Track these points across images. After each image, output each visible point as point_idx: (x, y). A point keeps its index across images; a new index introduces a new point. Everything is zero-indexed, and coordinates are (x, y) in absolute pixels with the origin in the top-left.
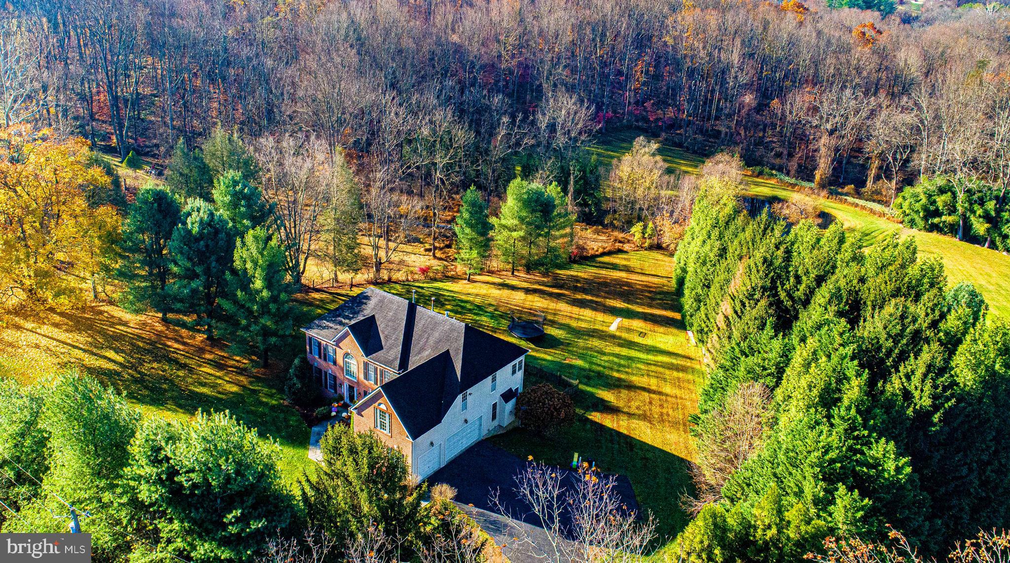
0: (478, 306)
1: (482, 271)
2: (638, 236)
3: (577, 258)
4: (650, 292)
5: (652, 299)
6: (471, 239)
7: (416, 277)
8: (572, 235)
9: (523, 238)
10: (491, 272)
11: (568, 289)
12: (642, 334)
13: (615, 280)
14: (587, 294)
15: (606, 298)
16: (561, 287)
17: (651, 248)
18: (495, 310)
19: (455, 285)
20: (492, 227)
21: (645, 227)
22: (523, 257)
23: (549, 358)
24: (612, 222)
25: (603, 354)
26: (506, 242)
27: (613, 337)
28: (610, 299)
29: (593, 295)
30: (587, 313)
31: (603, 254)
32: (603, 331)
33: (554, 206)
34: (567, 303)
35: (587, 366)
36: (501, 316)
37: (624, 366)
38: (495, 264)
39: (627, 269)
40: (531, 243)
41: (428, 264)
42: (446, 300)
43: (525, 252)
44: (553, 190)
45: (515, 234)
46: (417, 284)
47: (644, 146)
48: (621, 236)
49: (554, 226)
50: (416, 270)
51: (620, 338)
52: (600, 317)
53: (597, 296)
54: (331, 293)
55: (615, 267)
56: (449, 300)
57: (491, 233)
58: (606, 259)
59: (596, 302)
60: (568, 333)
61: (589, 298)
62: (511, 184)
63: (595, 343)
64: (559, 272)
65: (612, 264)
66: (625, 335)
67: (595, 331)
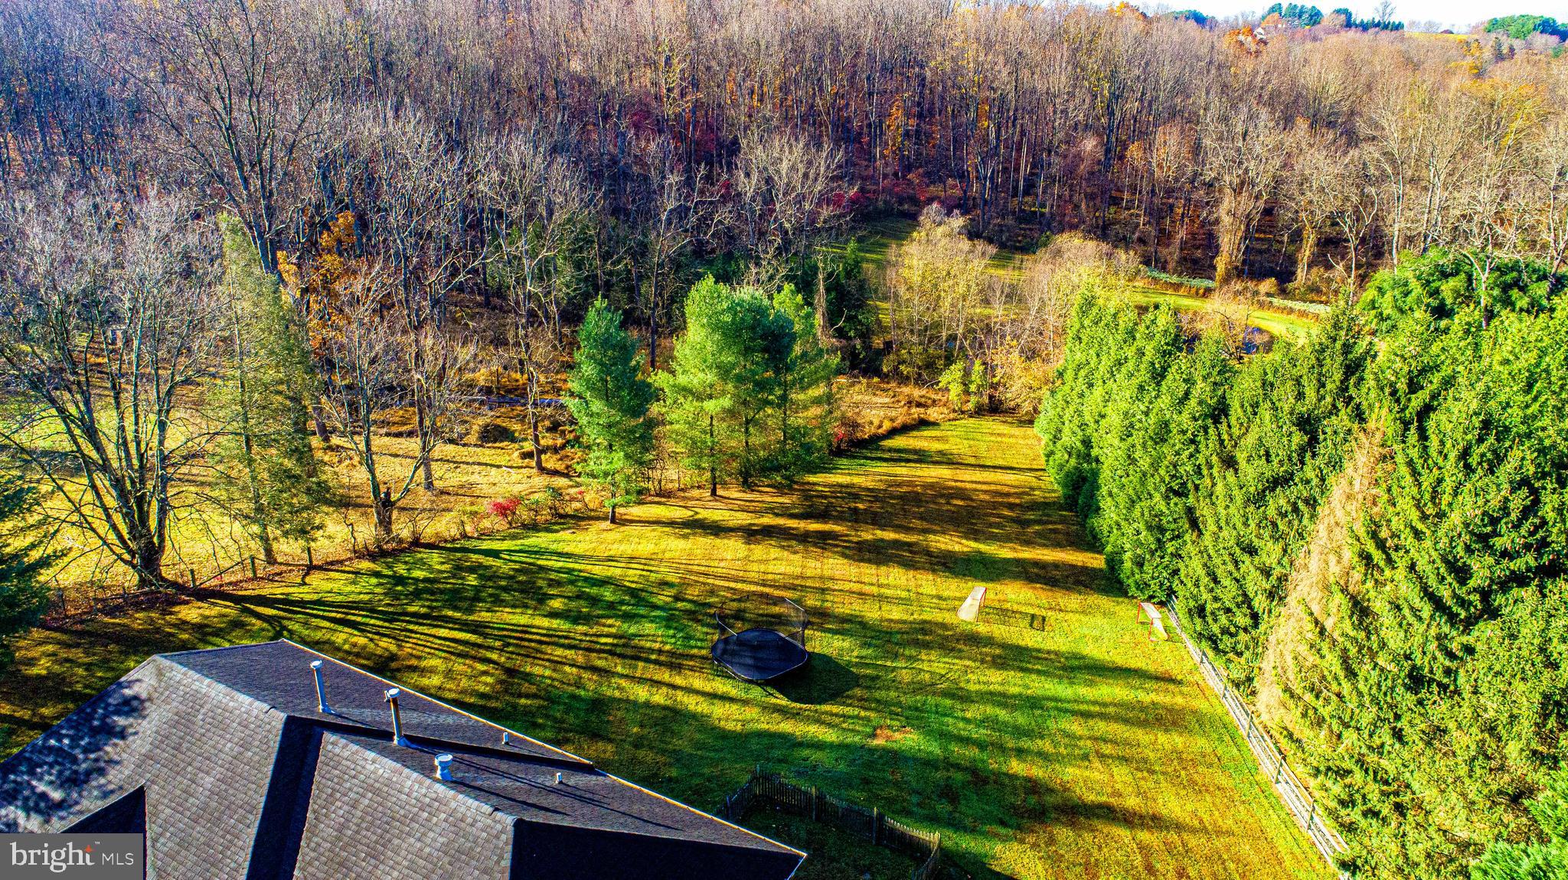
0: (633, 593)
1: (641, 496)
2: (955, 390)
3: (843, 446)
4: (1011, 507)
5: (1024, 523)
6: (610, 426)
7: (486, 524)
8: (829, 399)
9: (731, 413)
10: (664, 495)
11: (839, 519)
12: (1037, 622)
13: (932, 486)
14: (882, 527)
15: (925, 531)
16: (823, 516)
17: (979, 412)
18: (677, 598)
19: (580, 536)
20: (657, 395)
21: (967, 373)
22: (734, 457)
23: (830, 736)
24: (896, 368)
25: (965, 698)
26: (691, 425)
27: (973, 639)
28: (935, 532)
29: (898, 528)
30: (895, 577)
31: (893, 432)
32: (944, 626)
33: (793, 337)
34: (844, 556)
35: (934, 748)
36: (692, 615)
37: (1028, 734)
38: (672, 474)
39: (947, 460)
40: (748, 422)
41: (516, 489)
42: (553, 583)
43: (736, 443)
44: (785, 302)
45: (710, 406)
46: (486, 545)
47: (940, 224)
48: (917, 393)
49: (794, 382)
50: (484, 506)
51: (990, 641)
52: (928, 583)
53: (908, 530)
54: (237, 600)
55: (921, 457)
56: (559, 583)
57: (655, 409)
58: (899, 442)
59: (910, 545)
60: (865, 645)
61: (890, 535)
62: (693, 293)
63: (934, 665)
64: (812, 479)
65: (915, 452)
66: (999, 631)
67: (925, 627)
